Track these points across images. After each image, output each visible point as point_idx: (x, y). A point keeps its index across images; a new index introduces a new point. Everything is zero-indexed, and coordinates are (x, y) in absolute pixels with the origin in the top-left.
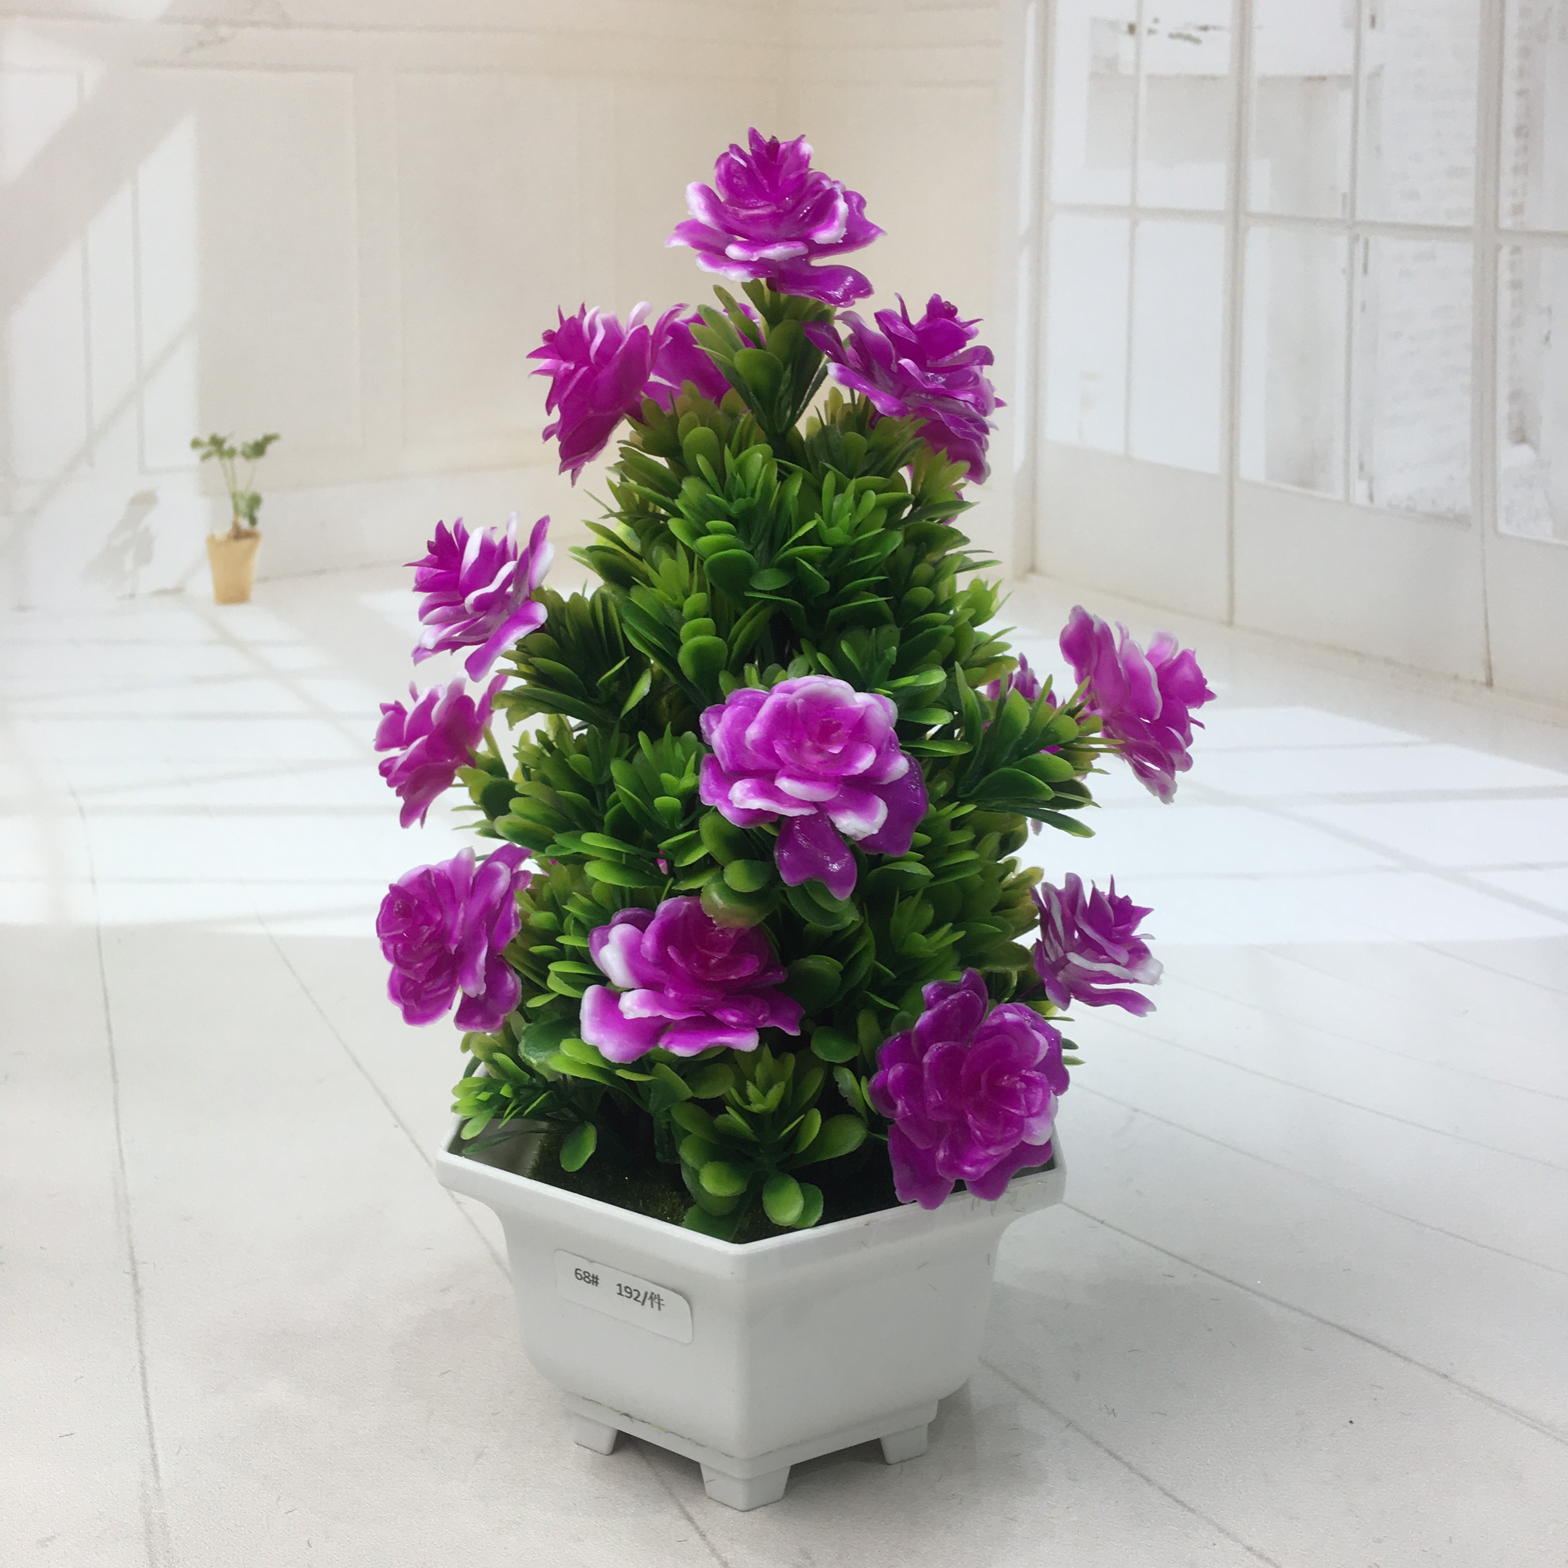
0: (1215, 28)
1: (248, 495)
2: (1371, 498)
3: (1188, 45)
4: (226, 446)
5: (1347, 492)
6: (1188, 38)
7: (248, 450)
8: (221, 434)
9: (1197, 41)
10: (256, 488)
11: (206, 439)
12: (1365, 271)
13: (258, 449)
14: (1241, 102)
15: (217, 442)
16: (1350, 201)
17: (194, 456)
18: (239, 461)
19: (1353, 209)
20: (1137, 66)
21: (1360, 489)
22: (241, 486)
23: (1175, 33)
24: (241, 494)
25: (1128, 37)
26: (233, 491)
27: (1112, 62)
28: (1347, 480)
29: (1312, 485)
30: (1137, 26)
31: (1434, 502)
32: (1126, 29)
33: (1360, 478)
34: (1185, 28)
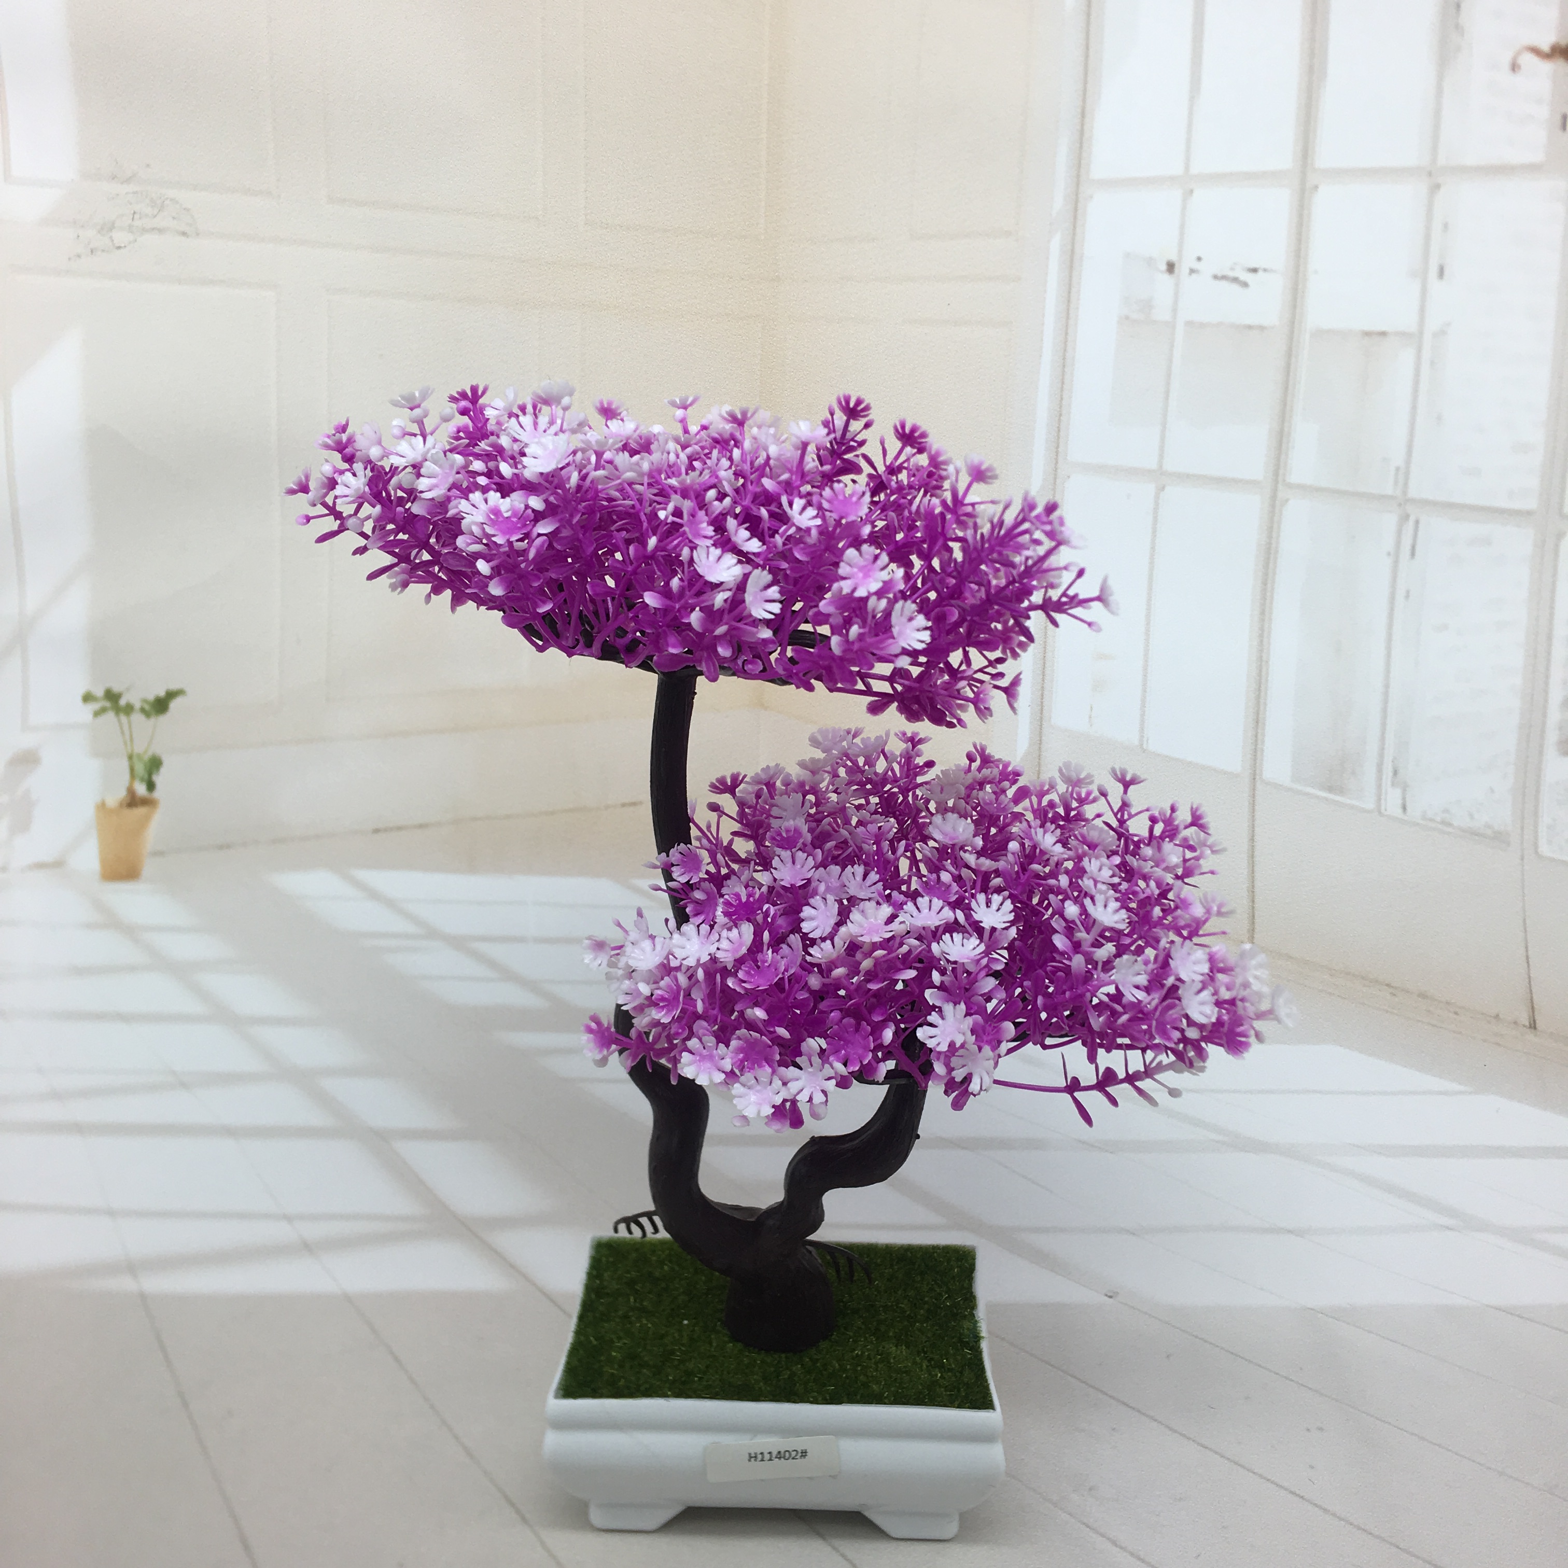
0: (1265, 270)
1: (146, 758)
2: (1404, 808)
3: (1235, 287)
4: (123, 702)
5: (1379, 799)
6: (1235, 280)
7: (147, 707)
8: (116, 689)
9: (1245, 285)
10: (157, 749)
11: (99, 692)
12: (1413, 554)
13: (161, 705)
14: (1290, 354)
15: (112, 697)
16: (1404, 474)
17: (85, 713)
18: (137, 717)
19: (1406, 484)
20: (1175, 311)
21: (1393, 798)
22: (139, 748)
23: (1219, 274)
24: (139, 756)
25: (1166, 276)
26: (130, 751)
27: (1147, 305)
28: (1379, 787)
29: (1341, 791)
30: (1176, 266)
31: (1471, 816)
32: (1164, 267)
33: (1393, 785)
34: (1232, 269)
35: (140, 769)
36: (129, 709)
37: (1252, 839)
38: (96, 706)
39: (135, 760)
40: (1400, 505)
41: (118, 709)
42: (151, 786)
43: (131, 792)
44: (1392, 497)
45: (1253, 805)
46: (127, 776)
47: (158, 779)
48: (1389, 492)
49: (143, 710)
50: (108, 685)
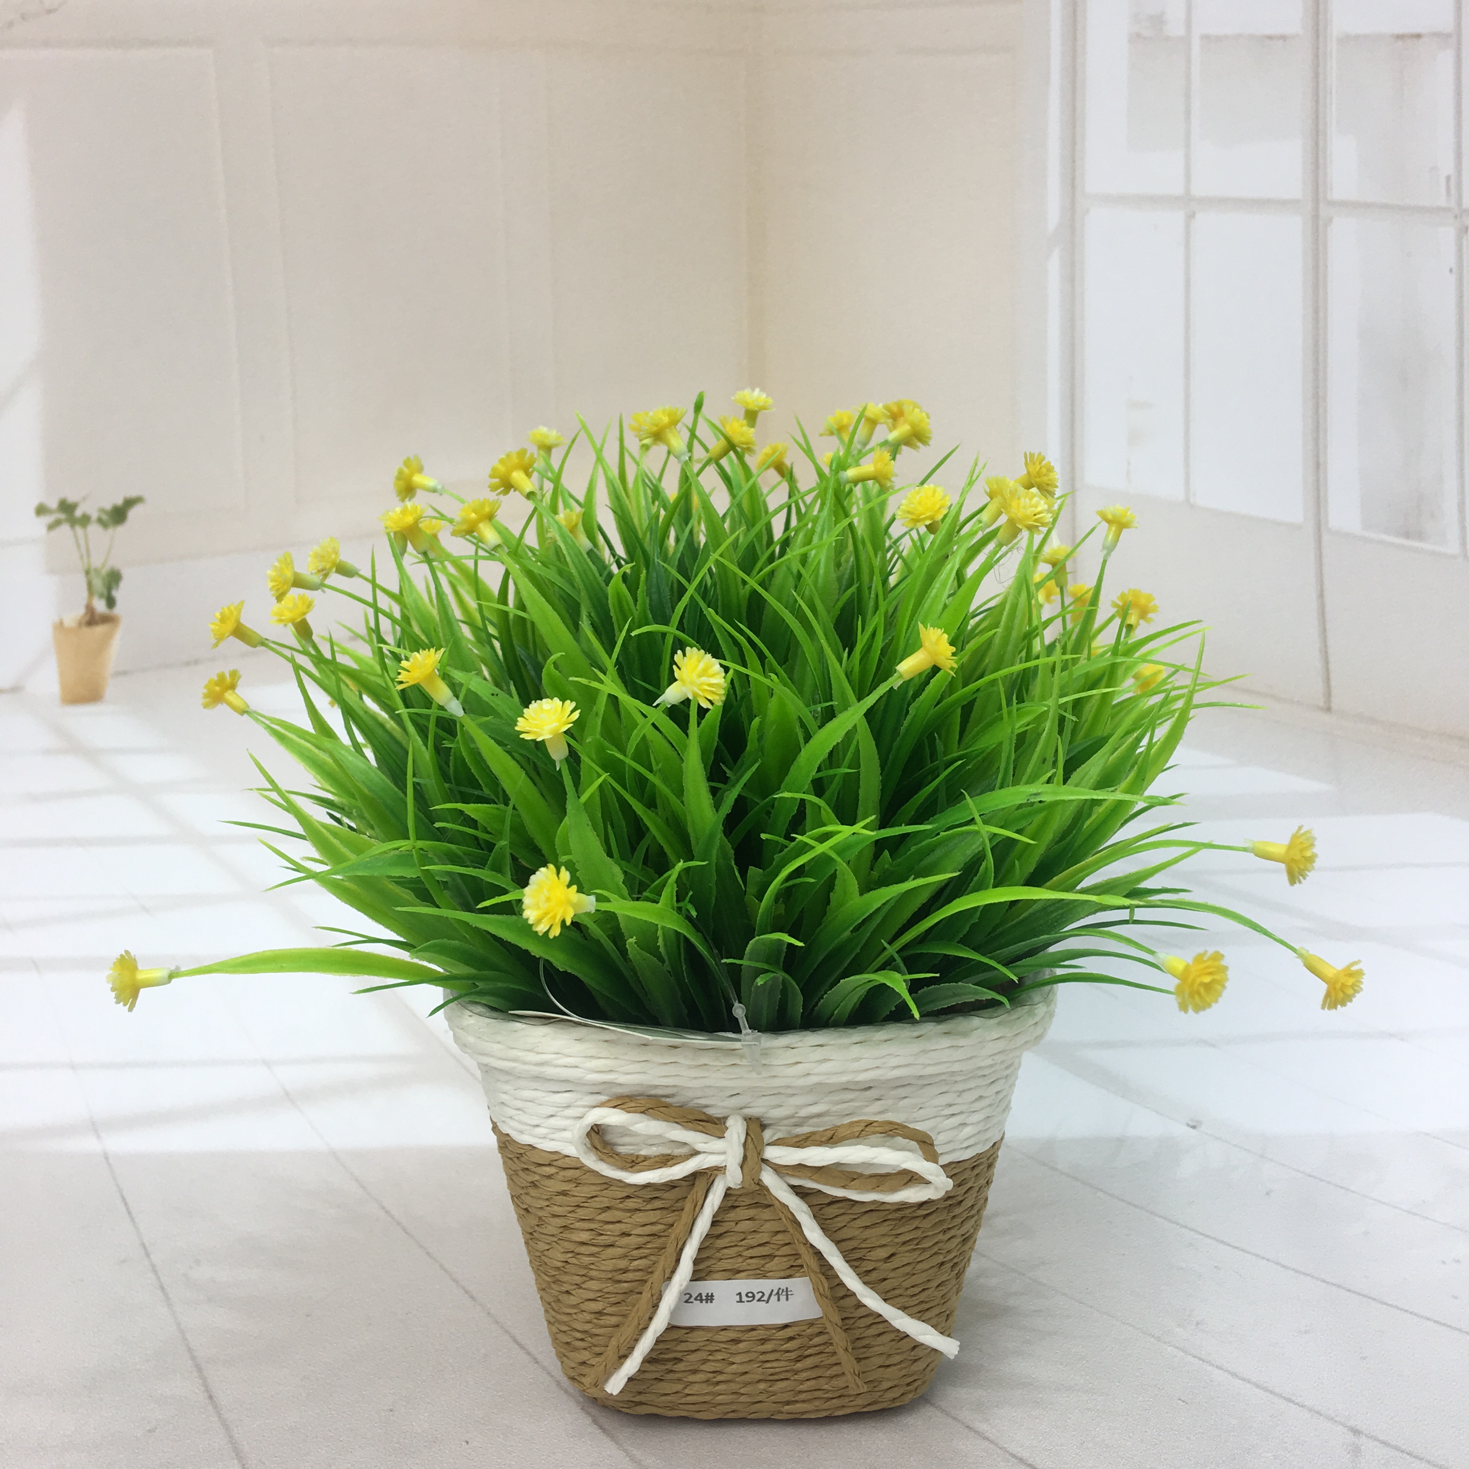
1: (104, 572)
4: (78, 513)
5: (1464, 543)
7: (105, 517)
8: (71, 498)
10: (115, 562)
13: (118, 515)
14: (1318, 65)
15: (67, 508)
18: (94, 529)
22: (97, 561)
24: (96, 570)
26: (86, 566)
27: (1158, 21)
28: (1463, 529)
29: (1420, 535)
35: (98, 584)
36: (85, 520)
37: (1321, 596)
38: (49, 519)
39: (92, 573)
40: (1456, 217)
41: (73, 522)
42: (111, 602)
43: (90, 609)
44: (1447, 210)
45: (1320, 557)
46: (85, 594)
47: (119, 594)
48: (1442, 201)
49: (100, 521)
50: (62, 495)
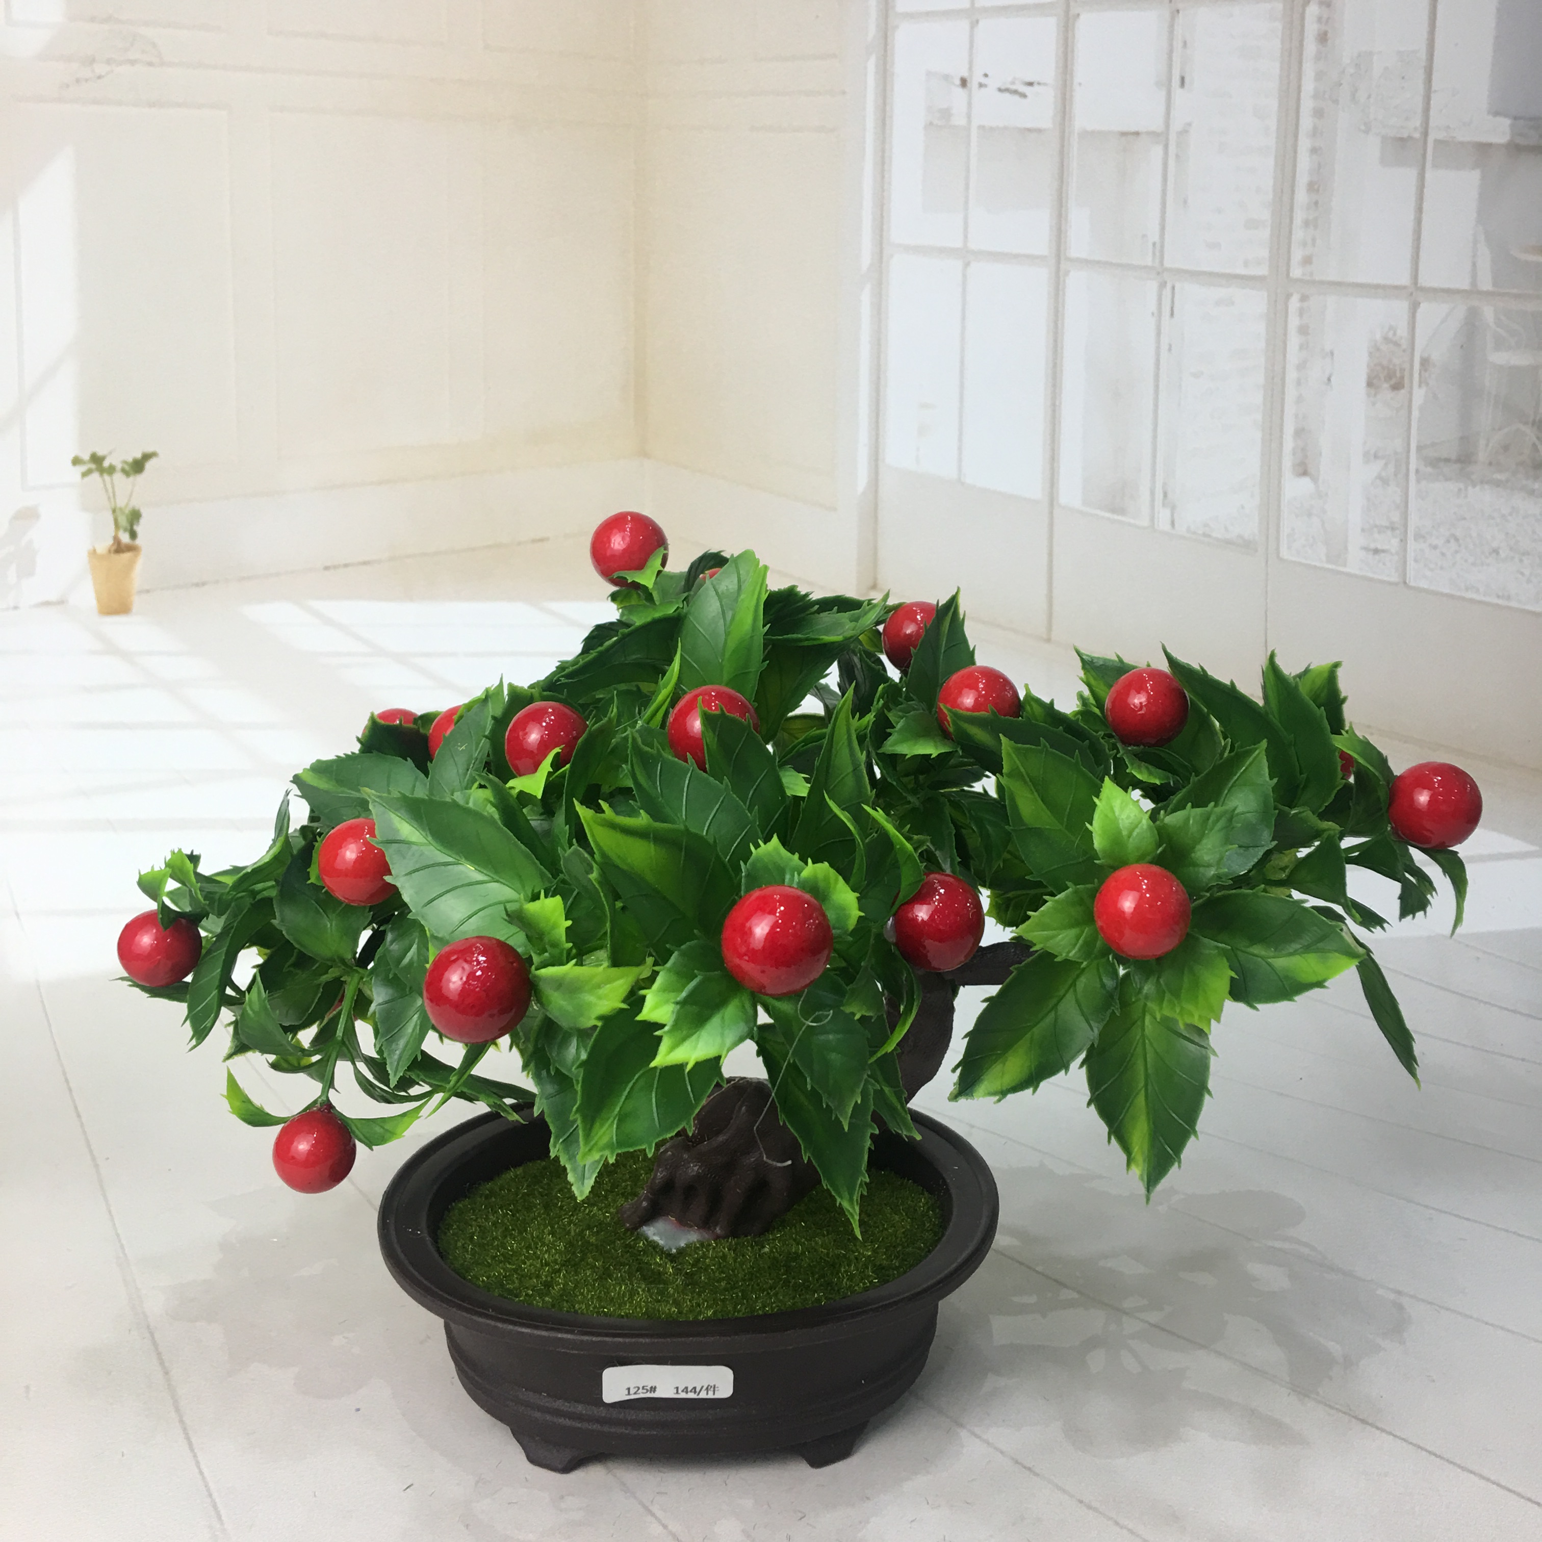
0: (1039, 84)
1: (127, 511)
3: (1016, 98)
4: (106, 464)
5: (1152, 518)
6: (1015, 92)
7: (127, 468)
8: (100, 453)
9: (1024, 96)
10: (135, 503)
11: (86, 457)
12: (1172, 313)
13: (138, 466)
14: (1063, 154)
15: (97, 459)
16: (1159, 249)
17: (74, 474)
18: (118, 477)
19: (1162, 257)
20: (969, 116)
21: (1164, 516)
22: (121, 502)
23: (1003, 88)
24: (121, 509)
25: (960, 90)
26: (113, 506)
27: (946, 113)
28: (1152, 507)
29: (1122, 511)
30: (968, 80)
31: (1226, 529)
32: (958, 82)
33: (1164, 505)
34: (1013, 83)
35: (123, 521)
36: (111, 470)
38: (84, 468)
39: (118, 512)
40: (1158, 273)
41: (102, 471)
42: (133, 535)
43: (117, 540)
44: (1151, 268)
45: (1051, 525)
46: (113, 526)
47: (138, 529)
48: (1149, 261)
49: (123, 471)
50: (93, 450)
